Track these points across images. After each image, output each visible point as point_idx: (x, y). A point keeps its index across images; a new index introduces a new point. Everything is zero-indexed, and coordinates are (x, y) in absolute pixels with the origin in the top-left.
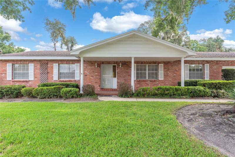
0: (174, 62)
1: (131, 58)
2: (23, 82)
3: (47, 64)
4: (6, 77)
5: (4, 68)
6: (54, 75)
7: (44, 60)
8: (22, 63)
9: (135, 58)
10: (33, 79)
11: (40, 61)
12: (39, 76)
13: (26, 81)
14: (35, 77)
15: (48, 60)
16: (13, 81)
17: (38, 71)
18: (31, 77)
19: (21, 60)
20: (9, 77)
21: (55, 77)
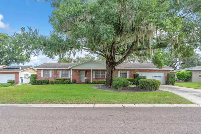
2: (47, 78)
3: (57, 71)
4: (40, 76)
5: (40, 72)
9: (92, 69)
11: (54, 69)
12: (53, 76)
14: (52, 76)
15: (57, 69)
17: (53, 74)
18: (51, 76)
19: (46, 69)
20: (42, 76)
21: (60, 76)
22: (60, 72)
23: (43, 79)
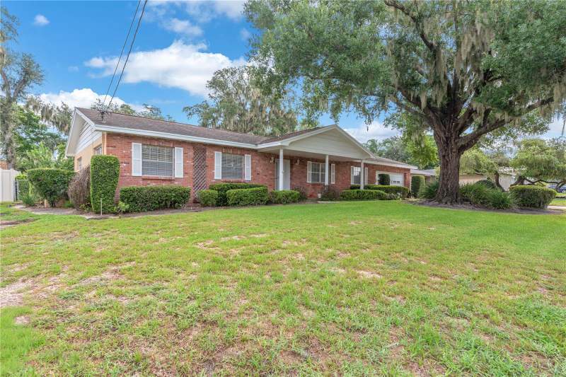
0: (344, 162)
1: (325, 155)
2: (164, 180)
3: (204, 151)
4: (130, 171)
5: (124, 152)
6: (215, 171)
7: (201, 144)
8: (161, 144)
10: (182, 176)
11: (193, 144)
12: (191, 171)
13: (170, 180)
14: (185, 173)
15: (205, 145)
16: (144, 179)
17: (190, 163)
18: (179, 173)
19: (159, 139)
20: (137, 170)
21: (218, 175)
22: (218, 156)
23: (141, 185)
